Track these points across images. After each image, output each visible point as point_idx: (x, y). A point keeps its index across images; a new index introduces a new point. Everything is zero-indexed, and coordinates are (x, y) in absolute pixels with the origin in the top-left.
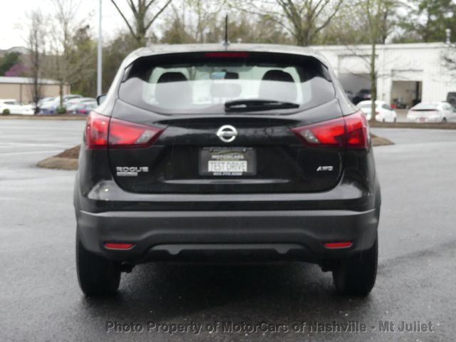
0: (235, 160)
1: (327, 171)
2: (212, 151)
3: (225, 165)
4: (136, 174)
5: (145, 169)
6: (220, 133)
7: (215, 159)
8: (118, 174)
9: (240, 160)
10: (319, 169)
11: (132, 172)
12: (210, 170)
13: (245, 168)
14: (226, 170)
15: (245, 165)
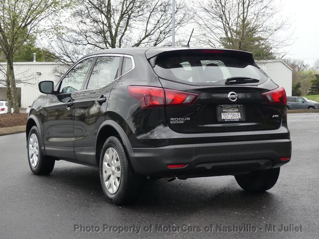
0: (234, 112)
1: (276, 118)
3: (230, 115)
4: (183, 122)
5: (188, 119)
6: (229, 96)
7: (224, 112)
8: (171, 122)
9: (237, 112)
10: (273, 116)
11: (181, 121)
12: (222, 118)
13: (240, 117)
14: (230, 118)
15: (239, 115)
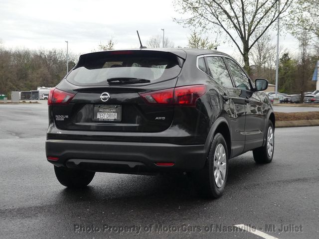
0: (111, 112)
1: (162, 120)
2: (100, 107)
3: (106, 115)
4: (63, 119)
5: (67, 117)
6: (101, 96)
7: (101, 112)
8: (57, 119)
9: (114, 112)
10: (157, 118)
12: (98, 117)
13: (116, 117)
14: (106, 118)
15: (116, 115)
